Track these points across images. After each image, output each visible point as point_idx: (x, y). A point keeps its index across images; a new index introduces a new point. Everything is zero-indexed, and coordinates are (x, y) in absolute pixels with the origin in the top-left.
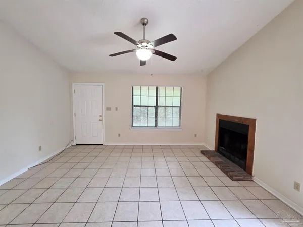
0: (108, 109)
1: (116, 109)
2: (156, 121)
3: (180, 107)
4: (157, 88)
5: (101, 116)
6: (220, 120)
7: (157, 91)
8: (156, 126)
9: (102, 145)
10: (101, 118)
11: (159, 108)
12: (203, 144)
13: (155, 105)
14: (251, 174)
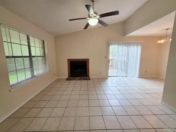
11: (33, 58)
12: (57, 78)
13: (28, 55)
14: (89, 76)
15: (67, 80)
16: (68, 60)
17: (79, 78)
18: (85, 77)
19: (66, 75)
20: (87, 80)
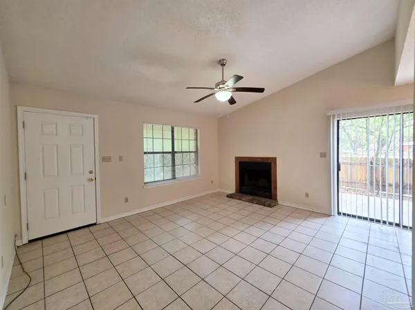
0: (106, 159)
1: (121, 159)
2: (174, 171)
3: (196, 152)
4: (173, 129)
5: (91, 172)
6: (240, 162)
7: (173, 132)
8: (174, 178)
9: (95, 224)
10: (92, 176)
11: (176, 154)
12: (218, 190)
13: (171, 150)
14: (276, 200)
15: (230, 196)
16: (237, 158)
17: (250, 198)
18: (263, 200)
19: (231, 187)
20: (269, 206)
